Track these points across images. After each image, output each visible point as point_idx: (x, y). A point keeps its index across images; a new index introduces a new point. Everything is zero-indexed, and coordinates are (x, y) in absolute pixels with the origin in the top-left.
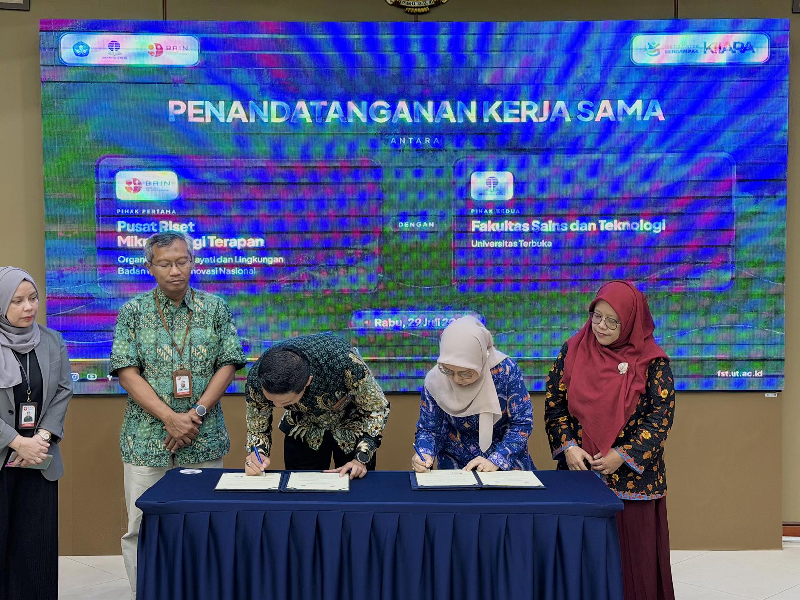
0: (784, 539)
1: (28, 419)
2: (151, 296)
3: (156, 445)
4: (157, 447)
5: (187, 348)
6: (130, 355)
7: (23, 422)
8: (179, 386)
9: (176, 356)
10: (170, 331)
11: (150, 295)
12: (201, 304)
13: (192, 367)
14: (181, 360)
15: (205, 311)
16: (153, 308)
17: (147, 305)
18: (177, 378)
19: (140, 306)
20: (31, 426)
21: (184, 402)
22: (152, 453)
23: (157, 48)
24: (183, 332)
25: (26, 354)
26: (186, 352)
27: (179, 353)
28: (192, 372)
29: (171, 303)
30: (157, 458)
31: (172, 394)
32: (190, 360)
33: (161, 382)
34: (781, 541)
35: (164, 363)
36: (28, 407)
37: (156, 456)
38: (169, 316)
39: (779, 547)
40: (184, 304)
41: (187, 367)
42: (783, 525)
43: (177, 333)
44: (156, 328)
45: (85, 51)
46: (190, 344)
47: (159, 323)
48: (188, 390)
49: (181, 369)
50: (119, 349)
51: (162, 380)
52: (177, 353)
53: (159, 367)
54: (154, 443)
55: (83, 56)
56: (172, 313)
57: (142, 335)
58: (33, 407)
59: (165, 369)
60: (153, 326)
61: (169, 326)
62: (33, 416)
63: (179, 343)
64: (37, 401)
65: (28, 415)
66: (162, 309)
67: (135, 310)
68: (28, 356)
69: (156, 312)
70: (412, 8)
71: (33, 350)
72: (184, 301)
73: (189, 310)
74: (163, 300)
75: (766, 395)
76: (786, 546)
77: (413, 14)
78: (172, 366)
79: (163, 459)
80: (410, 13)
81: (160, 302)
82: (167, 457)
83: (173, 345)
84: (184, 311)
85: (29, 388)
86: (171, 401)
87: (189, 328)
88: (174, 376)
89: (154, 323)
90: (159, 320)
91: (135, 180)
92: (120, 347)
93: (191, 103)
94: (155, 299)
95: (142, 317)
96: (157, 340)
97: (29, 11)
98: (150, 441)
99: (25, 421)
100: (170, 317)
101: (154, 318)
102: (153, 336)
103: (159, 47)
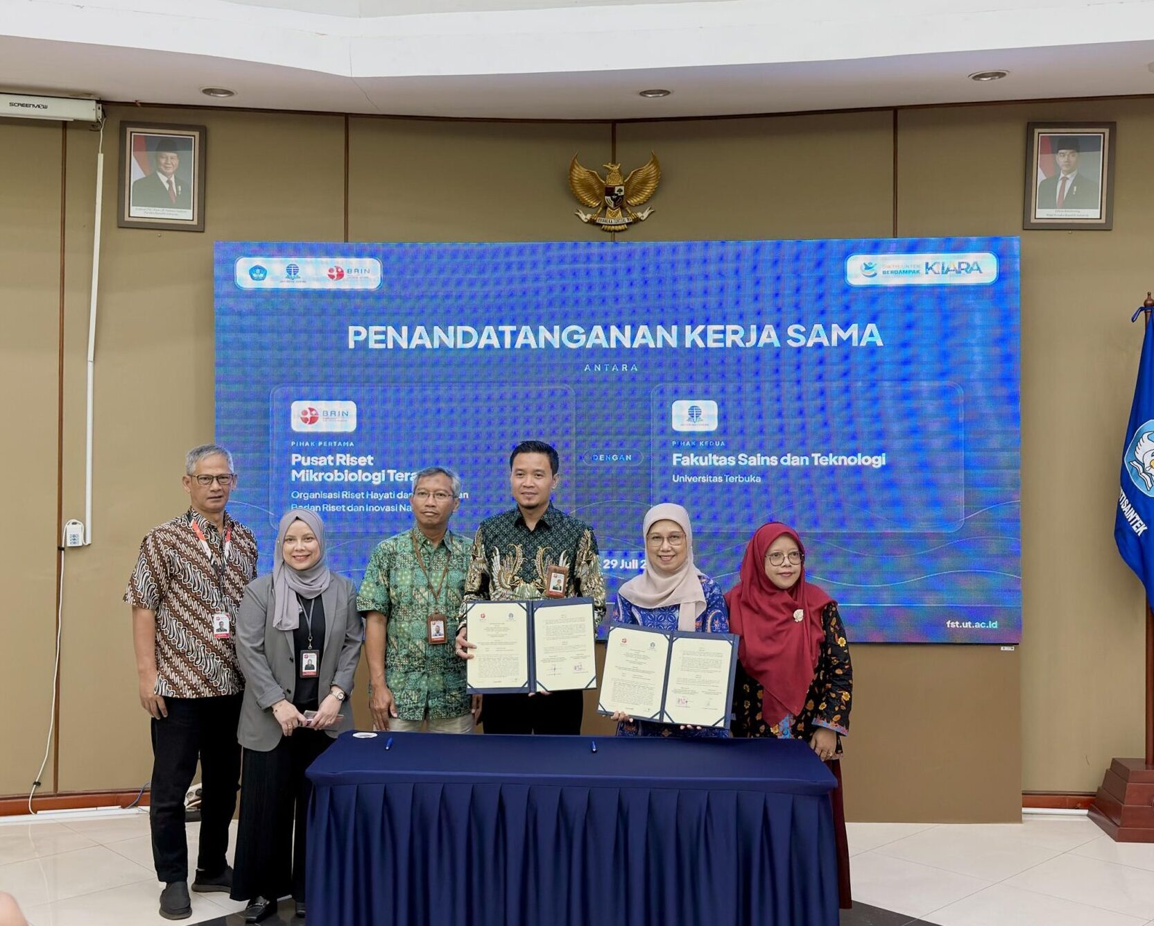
0: (1024, 810)
1: (309, 667)
2: (408, 536)
3: (410, 696)
4: (411, 699)
5: (443, 590)
6: (376, 599)
7: (304, 671)
8: (433, 631)
9: (432, 599)
10: (427, 572)
11: (406, 534)
12: (459, 546)
13: (448, 611)
14: (437, 603)
15: (463, 555)
16: (410, 548)
17: (404, 545)
18: (432, 623)
19: (396, 545)
20: (314, 674)
21: (438, 648)
22: (406, 705)
23: (337, 271)
24: (440, 574)
25: (311, 600)
26: (442, 595)
27: (435, 596)
28: (448, 617)
29: (429, 543)
30: (411, 711)
31: (427, 639)
32: (446, 604)
33: (415, 626)
34: (1021, 814)
35: (419, 606)
36: (308, 654)
37: (409, 709)
38: (426, 556)
39: (1018, 819)
40: (443, 544)
41: (443, 611)
42: (1023, 794)
43: (434, 574)
44: (412, 569)
45: (262, 275)
46: (447, 587)
47: (415, 564)
48: (443, 636)
49: (436, 613)
50: (365, 590)
51: (415, 624)
52: (432, 596)
53: (413, 610)
54: (408, 694)
55: (260, 280)
56: (429, 553)
57: (398, 575)
58: (314, 654)
59: (419, 612)
60: (409, 566)
61: (425, 567)
62: (314, 663)
63: (436, 585)
64: (319, 647)
65: (310, 663)
66: (419, 548)
67: (391, 549)
68: (313, 601)
69: (412, 552)
70: (608, 225)
71: (320, 595)
72: (443, 541)
73: (449, 553)
74: (420, 540)
75: (1002, 648)
76: (1026, 819)
77: (610, 231)
78: (427, 609)
79: (417, 713)
80: (606, 231)
81: (417, 541)
82: (421, 710)
83: (429, 587)
84: (443, 552)
85: (310, 634)
86: (425, 647)
87: (447, 571)
88: (429, 620)
89: (411, 564)
90: (416, 560)
91: (311, 410)
92: (368, 589)
93: (373, 329)
94: (411, 538)
95: (399, 557)
96: (413, 581)
97: (203, 232)
98: (404, 692)
99: (306, 669)
100: (428, 557)
101: (411, 558)
102: (409, 577)
103: (340, 270)
